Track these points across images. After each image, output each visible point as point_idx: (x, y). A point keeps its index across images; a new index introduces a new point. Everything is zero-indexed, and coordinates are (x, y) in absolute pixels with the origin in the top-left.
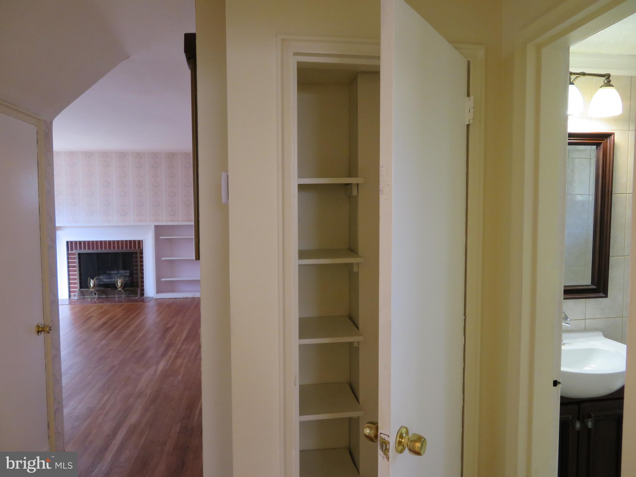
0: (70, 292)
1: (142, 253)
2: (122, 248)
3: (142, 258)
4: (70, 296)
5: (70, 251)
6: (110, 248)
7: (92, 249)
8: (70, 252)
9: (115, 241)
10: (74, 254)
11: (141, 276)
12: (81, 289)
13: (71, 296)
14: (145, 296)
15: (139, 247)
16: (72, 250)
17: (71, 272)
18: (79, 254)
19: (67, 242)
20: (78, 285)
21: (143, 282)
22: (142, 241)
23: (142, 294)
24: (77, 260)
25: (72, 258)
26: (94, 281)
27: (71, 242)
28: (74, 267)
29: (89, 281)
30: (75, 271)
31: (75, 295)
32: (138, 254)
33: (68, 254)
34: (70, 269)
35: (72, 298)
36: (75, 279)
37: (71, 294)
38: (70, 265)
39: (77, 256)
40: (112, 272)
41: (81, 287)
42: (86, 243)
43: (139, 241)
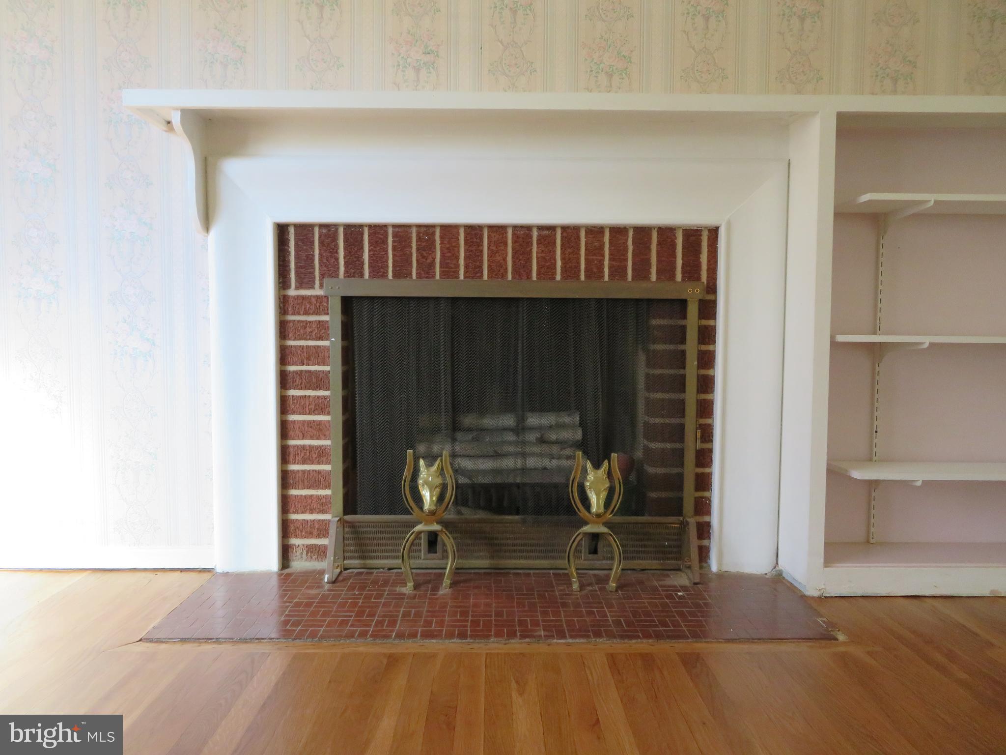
0: (286, 529)
1: (708, 309)
2: (594, 273)
3: (707, 335)
4: (285, 552)
5: (297, 288)
6: (523, 269)
7: (419, 276)
8: (292, 292)
9: (552, 228)
10: (319, 305)
11: (699, 445)
12: (348, 518)
13: (292, 556)
14: (714, 568)
15: (692, 271)
16: (305, 281)
17: (294, 413)
18: (347, 302)
19: (282, 230)
20: (333, 493)
21: (704, 482)
22: (714, 232)
23: (704, 553)
24: (333, 343)
25: (304, 331)
27: (304, 230)
28: (319, 381)
30: (321, 406)
31: (318, 552)
32: (693, 310)
33: (283, 305)
34: (292, 392)
35: (300, 564)
36: (321, 455)
37: (294, 541)
38: (291, 368)
39: (333, 318)
41: (350, 505)
42: (385, 242)
43: (692, 235)
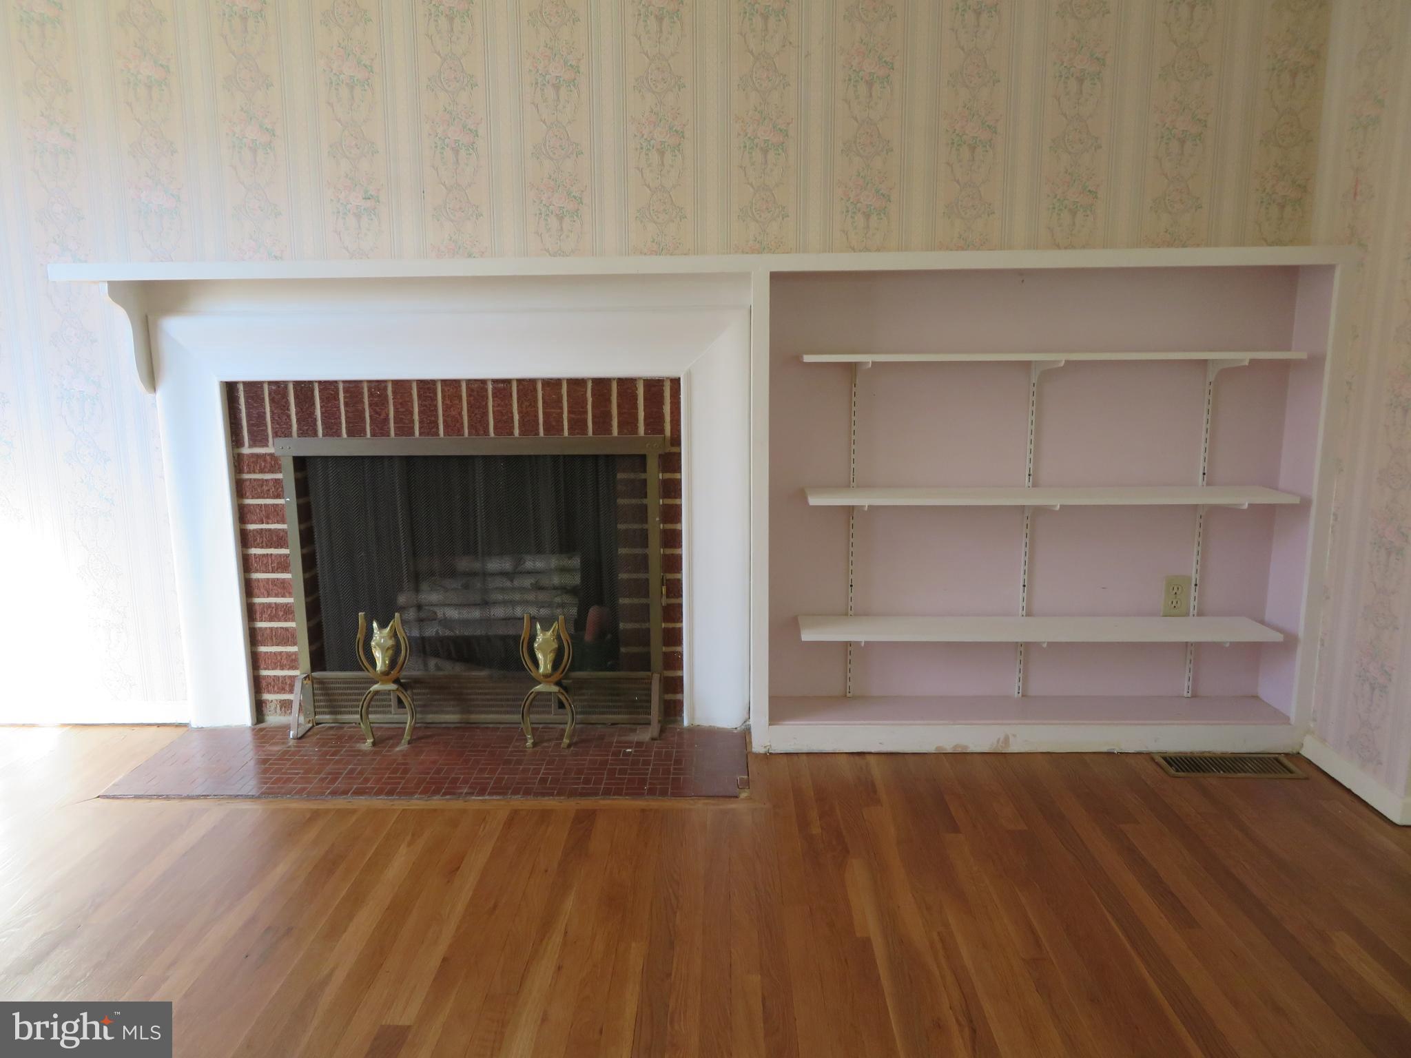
0: (257, 685)
1: (672, 462)
2: (553, 426)
3: (672, 489)
4: (259, 708)
5: (250, 446)
6: (479, 425)
7: (373, 435)
8: (246, 450)
9: (507, 382)
10: (272, 463)
11: (664, 601)
12: (316, 674)
13: (266, 711)
14: (686, 723)
15: (655, 421)
16: (259, 438)
17: (257, 571)
18: (301, 463)
19: (230, 389)
20: (300, 649)
21: (674, 637)
22: (676, 382)
23: (673, 709)
24: (288, 501)
25: (261, 489)
26: (394, 635)
27: (253, 388)
28: (278, 540)
29: (360, 636)
30: (283, 565)
31: (286, 706)
32: (653, 464)
33: (238, 464)
34: (254, 551)
35: (274, 718)
36: (287, 612)
37: (267, 696)
38: (251, 527)
39: (286, 476)
40: (494, 565)
41: (318, 661)
42: (336, 398)
43: (654, 386)
